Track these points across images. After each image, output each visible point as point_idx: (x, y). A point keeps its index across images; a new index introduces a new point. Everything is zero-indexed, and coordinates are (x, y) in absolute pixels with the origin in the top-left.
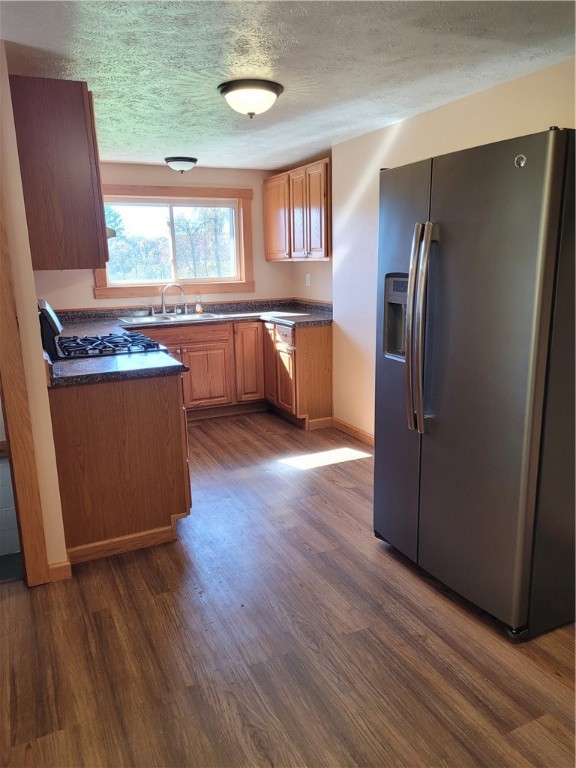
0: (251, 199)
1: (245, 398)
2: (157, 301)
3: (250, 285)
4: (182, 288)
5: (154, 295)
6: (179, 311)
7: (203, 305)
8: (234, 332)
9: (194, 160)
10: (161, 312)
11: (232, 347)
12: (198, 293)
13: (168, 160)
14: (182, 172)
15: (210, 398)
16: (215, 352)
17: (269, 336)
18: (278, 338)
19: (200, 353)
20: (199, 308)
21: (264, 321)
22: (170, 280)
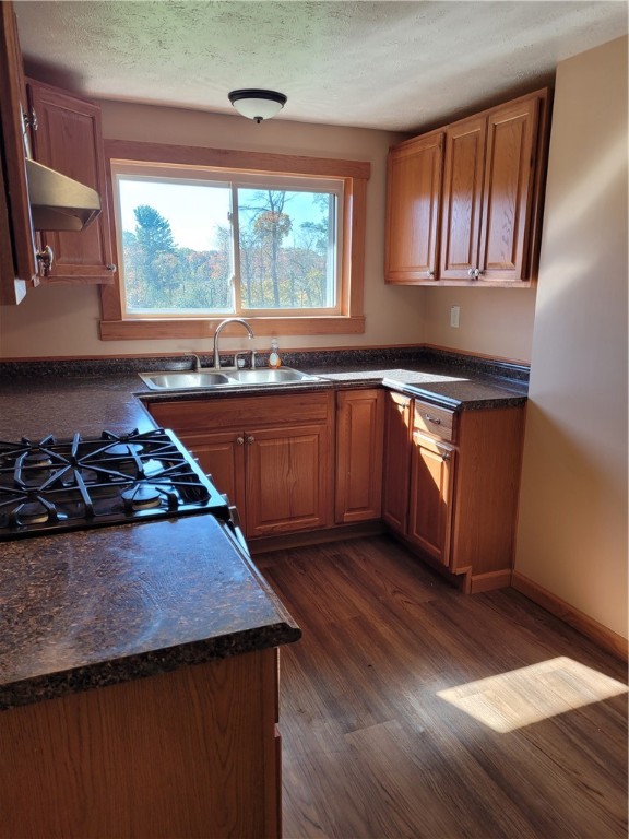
0: (368, 179)
1: (348, 517)
2: (205, 346)
3: (357, 323)
4: (246, 326)
5: (202, 336)
6: (242, 363)
7: (281, 354)
8: (337, 407)
9: (280, 98)
10: (212, 365)
11: (331, 431)
12: (274, 334)
13: (236, 95)
14: (259, 119)
15: (291, 518)
16: (304, 440)
17: (399, 416)
18: (419, 422)
19: (278, 443)
20: (274, 360)
21: (388, 390)
22: (227, 311)
